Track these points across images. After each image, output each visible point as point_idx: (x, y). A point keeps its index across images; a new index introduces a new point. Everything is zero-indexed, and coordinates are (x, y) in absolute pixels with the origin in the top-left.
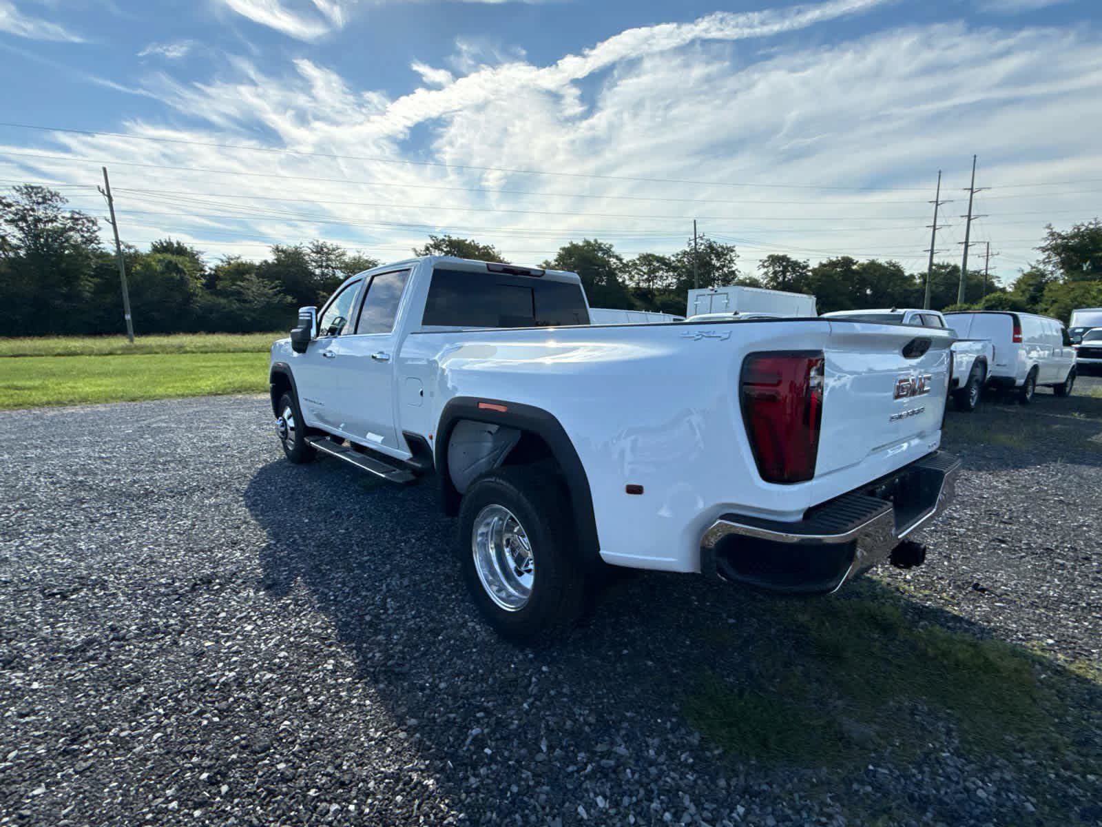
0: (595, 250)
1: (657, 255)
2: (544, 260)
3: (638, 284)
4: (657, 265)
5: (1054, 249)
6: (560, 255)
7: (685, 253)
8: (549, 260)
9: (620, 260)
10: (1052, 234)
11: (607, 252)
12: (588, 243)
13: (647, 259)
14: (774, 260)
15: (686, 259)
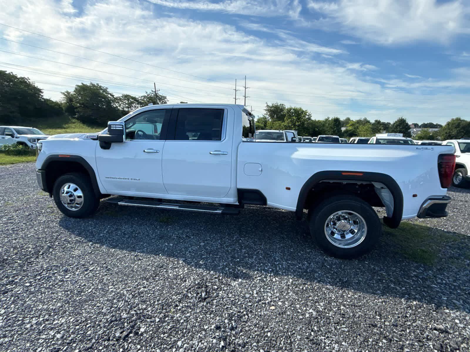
0: (98, 89)
1: (132, 96)
4: (132, 100)
5: (268, 110)
7: (145, 97)
9: (113, 96)
10: (268, 106)
11: (105, 90)
12: (94, 85)
13: (127, 97)
15: (145, 100)
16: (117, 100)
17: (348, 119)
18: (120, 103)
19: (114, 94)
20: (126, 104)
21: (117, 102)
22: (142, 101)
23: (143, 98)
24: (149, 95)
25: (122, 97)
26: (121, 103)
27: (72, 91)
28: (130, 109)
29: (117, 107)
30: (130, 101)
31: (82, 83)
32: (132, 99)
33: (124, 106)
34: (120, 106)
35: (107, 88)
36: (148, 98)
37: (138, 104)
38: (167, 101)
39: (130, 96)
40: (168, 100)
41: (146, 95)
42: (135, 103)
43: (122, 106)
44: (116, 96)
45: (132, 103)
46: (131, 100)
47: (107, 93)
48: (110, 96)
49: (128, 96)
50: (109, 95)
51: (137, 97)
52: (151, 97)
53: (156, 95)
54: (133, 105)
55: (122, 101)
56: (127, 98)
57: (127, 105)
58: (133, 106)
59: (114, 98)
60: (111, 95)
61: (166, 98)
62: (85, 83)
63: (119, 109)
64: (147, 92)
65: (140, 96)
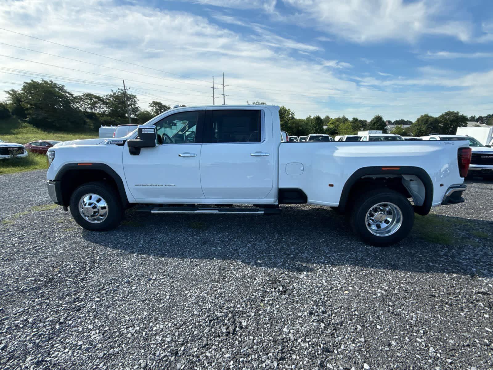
0: (52, 87)
1: (95, 95)
2: (11, 89)
3: (85, 109)
4: (96, 100)
6: (25, 87)
7: (111, 96)
8: (16, 90)
9: (72, 95)
11: (61, 88)
12: (46, 83)
13: (89, 96)
14: (155, 103)
15: (111, 99)
16: (77, 99)
17: (328, 117)
18: (81, 103)
19: (73, 93)
20: (88, 104)
21: (77, 102)
22: (108, 101)
23: (108, 97)
24: (115, 94)
25: (83, 96)
26: (83, 103)
27: (19, 89)
28: (93, 110)
29: (78, 108)
30: (93, 101)
31: (32, 81)
32: (96, 98)
33: (86, 106)
34: (81, 107)
35: (64, 86)
36: (114, 97)
37: (103, 105)
38: (137, 101)
39: (93, 95)
40: (138, 99)
41: (112, 94)
42: (100, 103)
43: (83, 107)
44: (75, 94)
45: (96, 103)
46: (94, 99)
47: (64, 92)
48: (69, 96)
49: (90, 94)
50: (67, 94)
51: (101, 96)
52: (117, 96)
53: (125, 94)
54: (97, 105)
55: (83, 101)
56: (90, 98)
57: (90, 106)
58: (97, 107)
59: (74, 97)
60: (69, 93)
61: (136, 97)
62: (35, 80)
63: (80, 110)
64: (112, 91)
65: (105, 95)
